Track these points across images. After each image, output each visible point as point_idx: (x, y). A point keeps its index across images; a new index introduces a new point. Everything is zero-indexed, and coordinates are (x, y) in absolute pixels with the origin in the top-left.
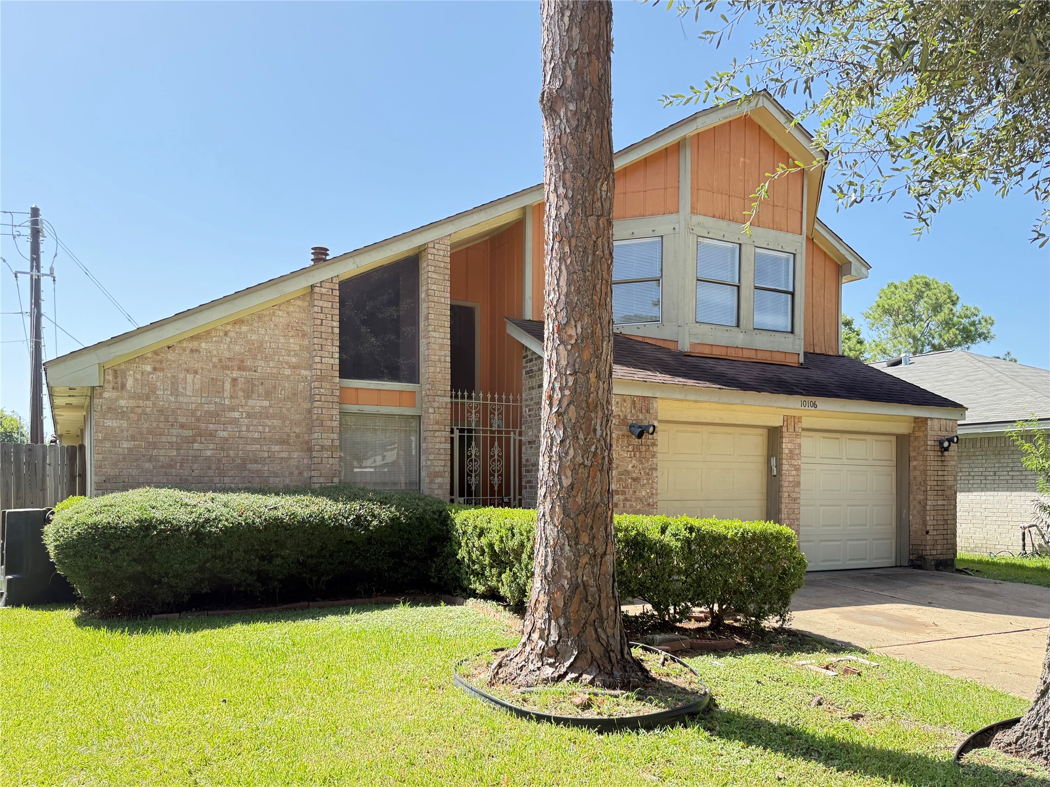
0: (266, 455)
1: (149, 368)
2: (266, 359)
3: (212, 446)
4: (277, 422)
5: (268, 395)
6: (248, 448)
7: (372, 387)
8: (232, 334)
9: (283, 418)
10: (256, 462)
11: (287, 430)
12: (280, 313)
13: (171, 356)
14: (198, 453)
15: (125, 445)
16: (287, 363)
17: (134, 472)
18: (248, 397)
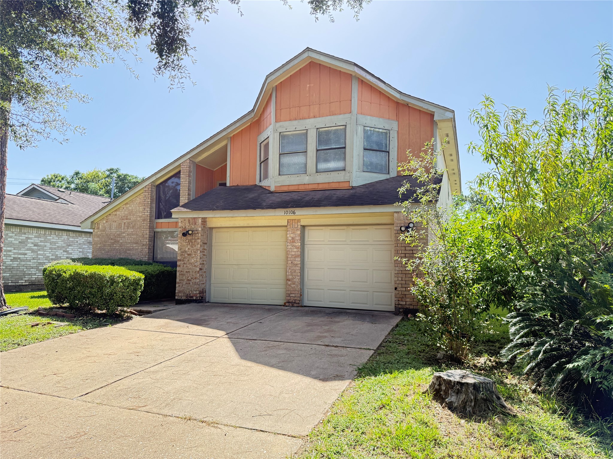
0: (132, 248)
1: (105, 222)
2: (133, 215)
3: (118, 245)
4: (135, 236)
5: (133, 227)
6: (127, 245)
7: (166, 221)
8: (125, 208)
9: (137, 235)
10: (129, 250)
11: (138, 239)
12: (138, 199)
13: (110, 217)
14: (114, 248)
15: (99, 246)
16: (139, 216)
17: (100, 254)
18: (128, 228)
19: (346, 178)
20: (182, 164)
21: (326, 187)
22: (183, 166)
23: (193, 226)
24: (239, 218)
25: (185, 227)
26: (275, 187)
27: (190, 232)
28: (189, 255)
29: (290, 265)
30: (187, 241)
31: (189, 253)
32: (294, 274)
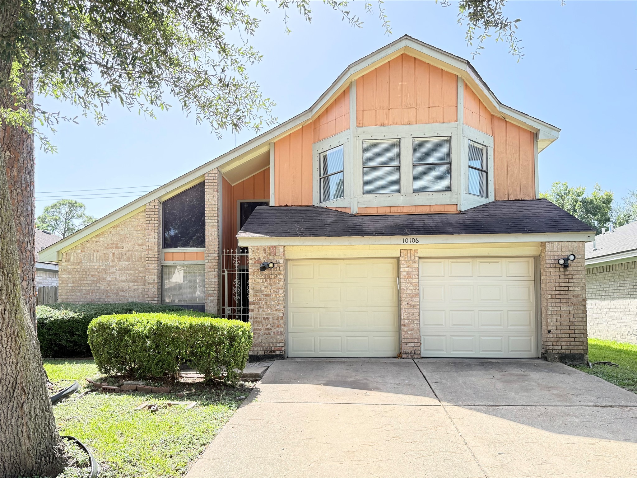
0: (127, 288)
1: (79, 251)
2: (128, 242)
3: (104, 284)
4: (132, 272)
5: (128, 259)
6: (120, 285)
7: (181, 251)
8: (113, 233)
9: (135, 270)
10: (123, 291)
11: (137, 275)
12: (134, 220)
13: (88, 245)
14: (98, 288)
15: (70, 285)
16: (137, 243)
17: (73, 297)
18: (119, 261)
19: (453, 200)
20: (207, 175)
21: (427, 210)
22: (209, 178)
23: (271, 258)
24: (332, 247)
25: (259, 259)
26: (359, 208)
27: (271, 265)
28: (266, 295)
29: (406, 307)
30: (263, 277)
31: (266, 293)
32: (411, 318)
